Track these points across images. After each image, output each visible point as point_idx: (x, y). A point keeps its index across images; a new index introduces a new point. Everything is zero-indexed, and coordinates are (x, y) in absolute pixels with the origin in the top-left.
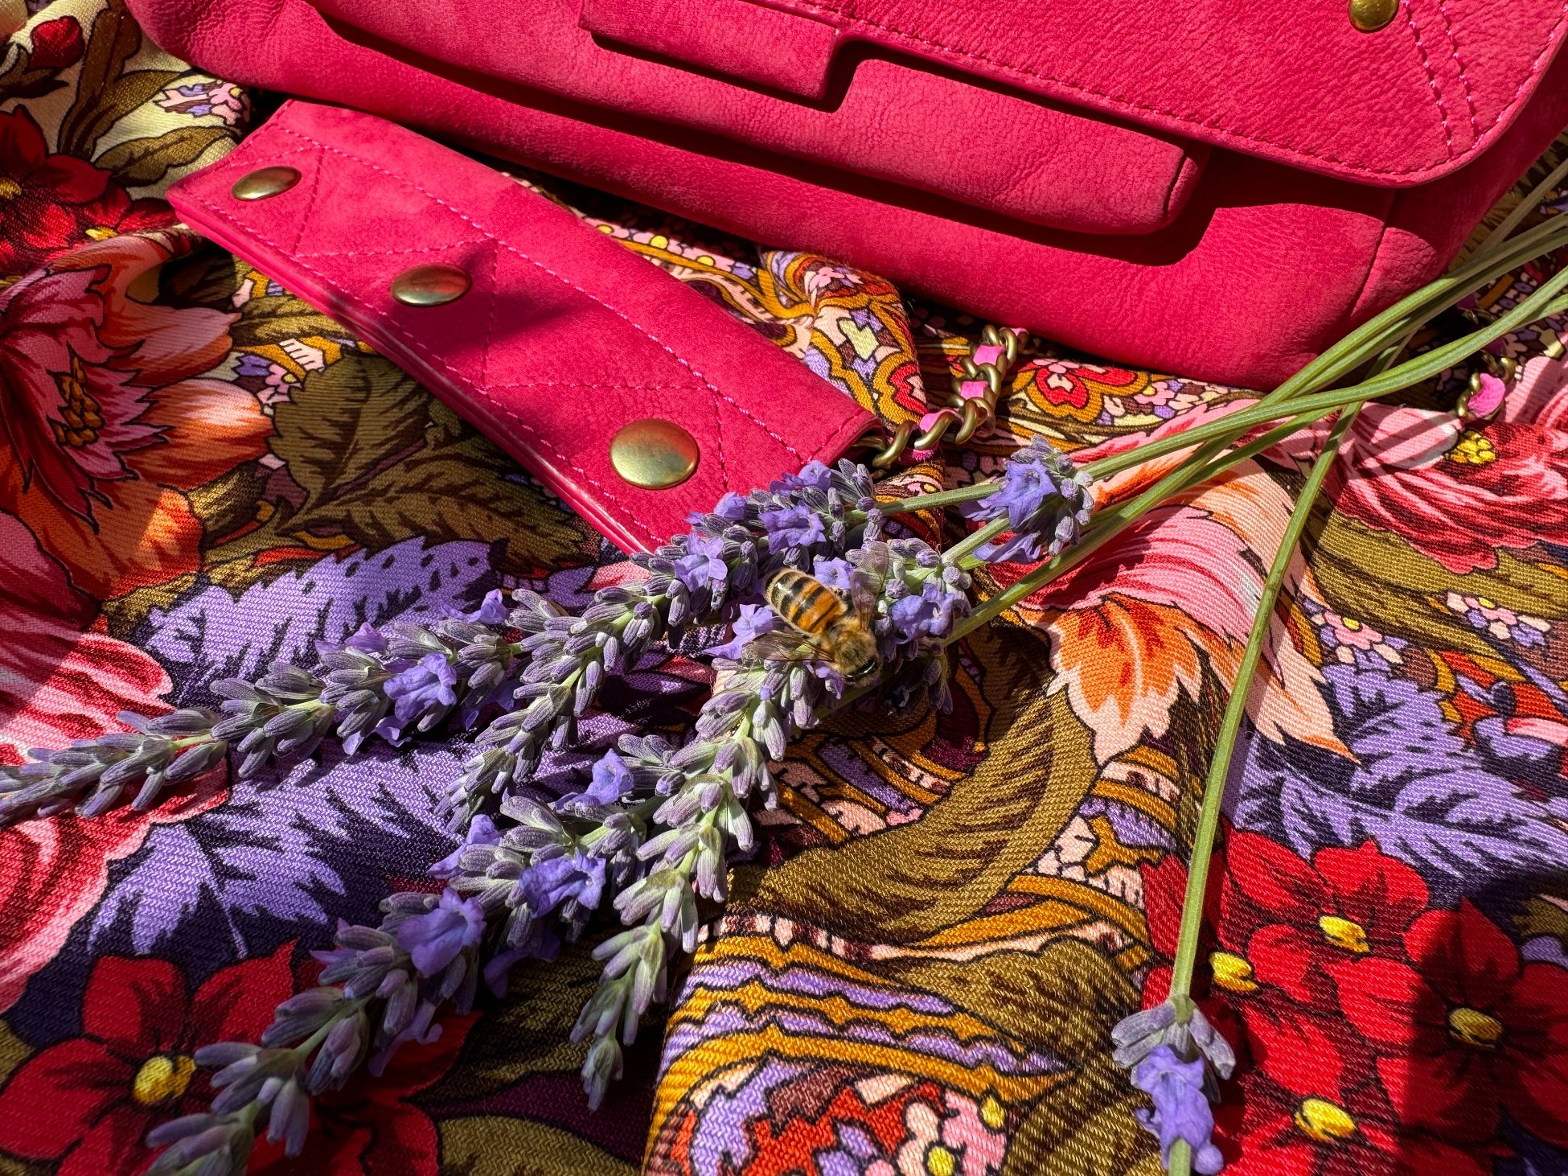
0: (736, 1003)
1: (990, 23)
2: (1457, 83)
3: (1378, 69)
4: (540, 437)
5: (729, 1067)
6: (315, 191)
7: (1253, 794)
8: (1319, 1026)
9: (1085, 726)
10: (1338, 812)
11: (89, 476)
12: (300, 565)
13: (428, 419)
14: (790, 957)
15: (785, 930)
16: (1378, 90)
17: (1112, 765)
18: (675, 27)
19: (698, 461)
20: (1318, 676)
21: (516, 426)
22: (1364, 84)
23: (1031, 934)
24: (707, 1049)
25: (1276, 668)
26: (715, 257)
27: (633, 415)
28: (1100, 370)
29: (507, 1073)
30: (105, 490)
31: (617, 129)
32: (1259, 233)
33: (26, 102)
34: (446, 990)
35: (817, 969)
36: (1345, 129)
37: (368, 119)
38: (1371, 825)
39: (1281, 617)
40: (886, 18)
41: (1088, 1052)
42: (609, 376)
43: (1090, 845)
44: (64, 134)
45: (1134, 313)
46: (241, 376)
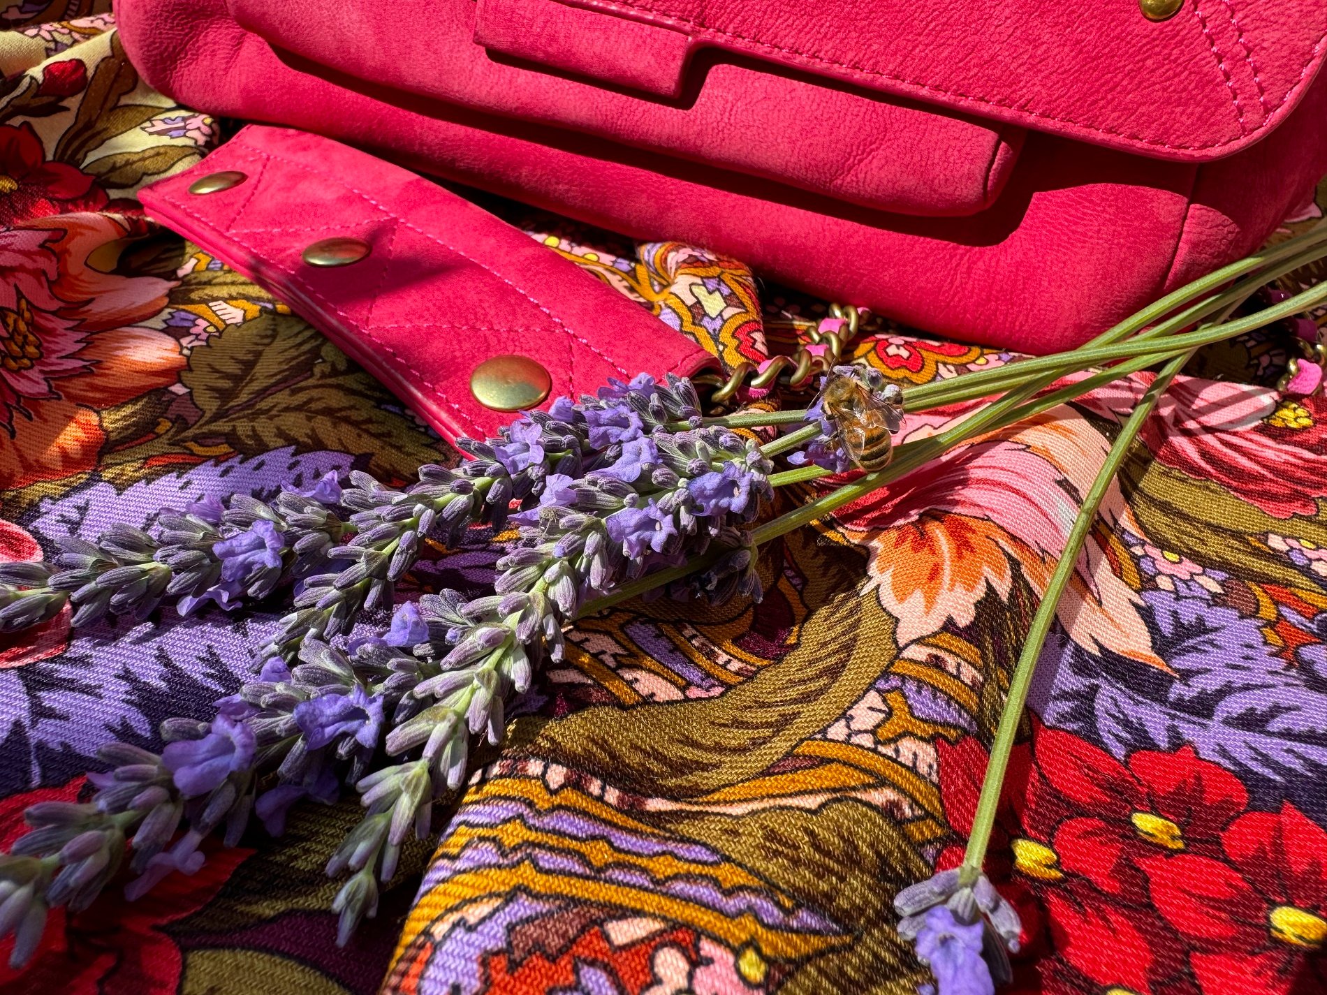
0: (494, 840)
1: (822, 26)
2: (1245, 65)
3: (1170, 54)
4: (410, 368)
5: (473, 901)
6: (256, 188)
7: (1065, 696)
8: (1128, 918)
9: (890, 615)
10: (1155, 721)
11: (17, 394)
12: (181, 468)
13: (318, 356)
14: (557, 800)
15: (557, 775)
16: (1170, 73)
17: (912, 647)
18: (552, 39)
19: (550, 390)
20: (1136, 599)
21: (390, 358)
22: (1158, 68)
23: (811, 792)
24: (457, 883)
25: (1092, 587)
26: (600, 254)
27: (496, 351)
28: (936, 344)
29: (267, 909)
30: (31, 406)
31: (510, 135)
32: (1073, 212)
33: (32, 120)
34: (210, 815)
35: (585, 813)
36: (1143, 109)
37: (309, 135)
38: (1188, 731)
39: (1099, 543)
40: (731, 27)
41: (869, 920)
42: (477, 319)
43: (882, 716)
44: (61, 147)
45: (964, 289)
46: (169, 326)
